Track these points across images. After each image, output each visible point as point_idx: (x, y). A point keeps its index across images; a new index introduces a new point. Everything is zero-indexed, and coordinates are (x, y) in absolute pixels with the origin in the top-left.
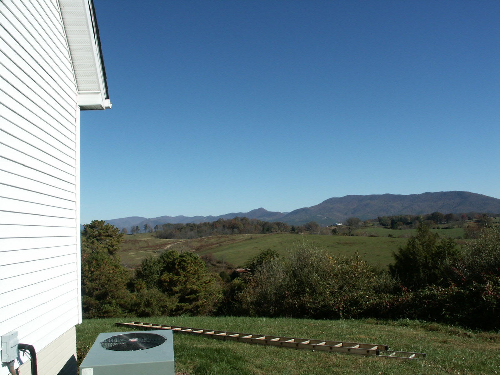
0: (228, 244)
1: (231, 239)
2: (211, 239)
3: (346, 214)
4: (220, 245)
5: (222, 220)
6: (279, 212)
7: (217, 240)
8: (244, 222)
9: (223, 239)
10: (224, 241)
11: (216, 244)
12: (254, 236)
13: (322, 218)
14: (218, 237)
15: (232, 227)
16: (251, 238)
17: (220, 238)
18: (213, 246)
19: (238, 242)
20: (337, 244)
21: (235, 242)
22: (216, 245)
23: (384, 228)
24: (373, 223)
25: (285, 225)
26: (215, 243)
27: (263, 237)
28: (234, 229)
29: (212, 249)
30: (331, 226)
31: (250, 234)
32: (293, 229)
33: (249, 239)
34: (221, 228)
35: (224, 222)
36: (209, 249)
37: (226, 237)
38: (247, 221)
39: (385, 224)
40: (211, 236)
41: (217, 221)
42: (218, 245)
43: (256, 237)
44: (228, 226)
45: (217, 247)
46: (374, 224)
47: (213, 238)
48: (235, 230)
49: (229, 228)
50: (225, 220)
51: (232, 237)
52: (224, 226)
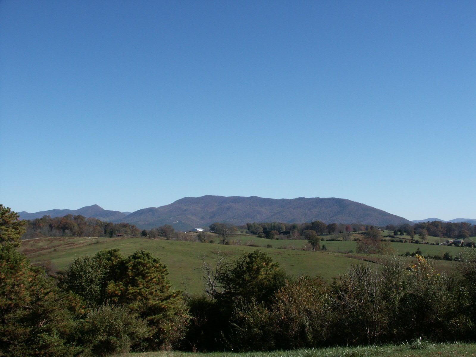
0: (66, 249)
1: (69, 243)
2: (39, 242)
3: (203, 218)
4: (55, 250)
5: (47, 218)
6: (118, 212)
7: (48, 244)
8: (79, 222)
9: (56, 243)
10: (59, 246)
11: (47, 249)
12: (101, 239)
13: (174, 222)
14: (49, 240)
15: (62, 228)
16: (98, 242)
17: (52, 241)
18: (43, 252)
19: (80, 247)
20: (212, 253)
21: (75, 247)
22: (47, 251)
23: (257, 237)
24: (241, 230)
25: (134, 228)
26: (46, 247)
27: (114, 241)
28: (65, 229)
29: (43, 255)
30: (190, 232)
31: (94, 238)
32: (144, 234)
33: (94, 243)
34: (46, 228)
35: (51, 220)
36: (38, 256)
37: (61, 241)
38: (82, 220)
39: (256, 232)
40: (39, 238)
41: (41, 219)
42: (52, 250)
43: (104, 242)
44: (56, 226)
45: (51, 252)
46: (242, 232)
47: (42, 241)
48: (66, 231)
49: (58, 228)
50: (52, 217)
51: (69, 240)
52: (51, 226)
